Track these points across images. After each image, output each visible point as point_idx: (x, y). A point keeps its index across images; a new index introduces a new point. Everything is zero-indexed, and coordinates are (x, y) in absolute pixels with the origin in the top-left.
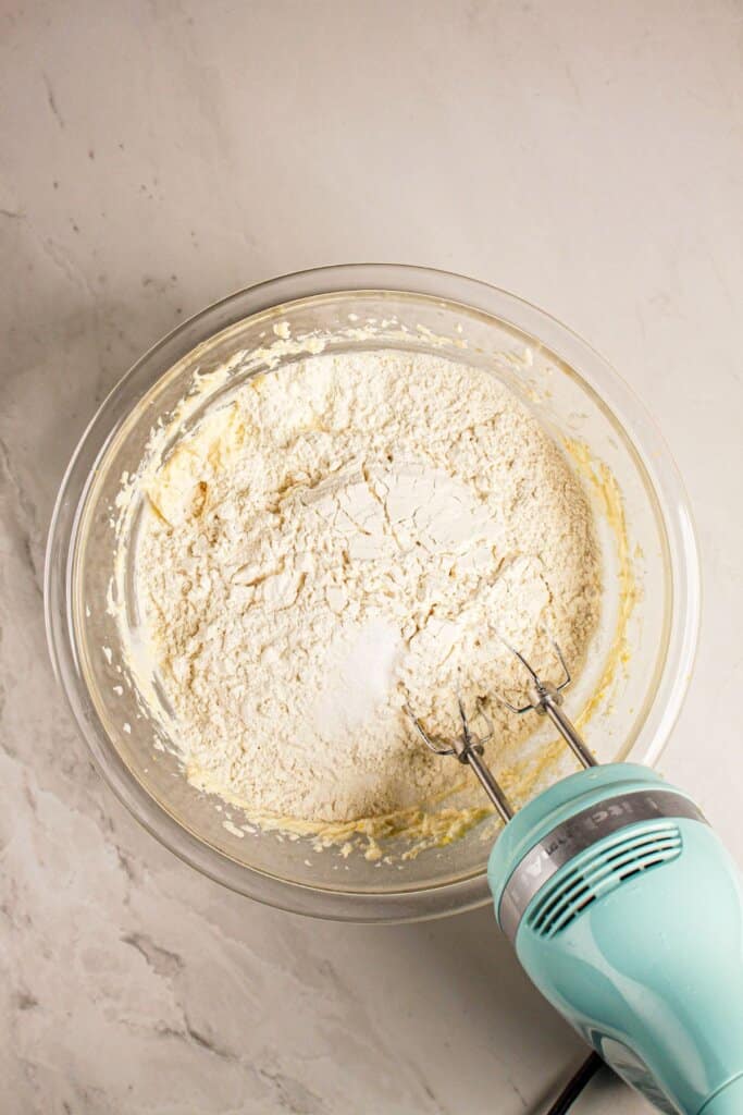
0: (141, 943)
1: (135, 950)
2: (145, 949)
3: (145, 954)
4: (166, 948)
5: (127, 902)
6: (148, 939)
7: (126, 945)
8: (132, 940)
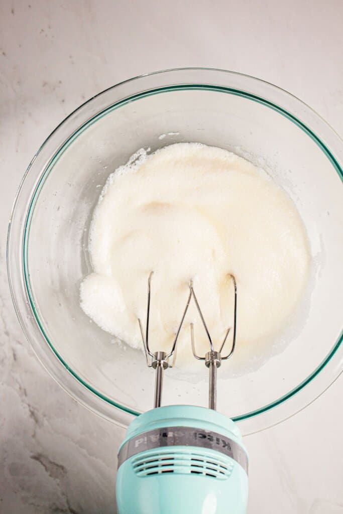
0: (42, 459)
1: (39, 463)
2: (44, 463)
3: (44, 465)
4: (57, 462)
5: (34, 436)
6: (46, 458)
7: (33, 460)
8: (37, 458)
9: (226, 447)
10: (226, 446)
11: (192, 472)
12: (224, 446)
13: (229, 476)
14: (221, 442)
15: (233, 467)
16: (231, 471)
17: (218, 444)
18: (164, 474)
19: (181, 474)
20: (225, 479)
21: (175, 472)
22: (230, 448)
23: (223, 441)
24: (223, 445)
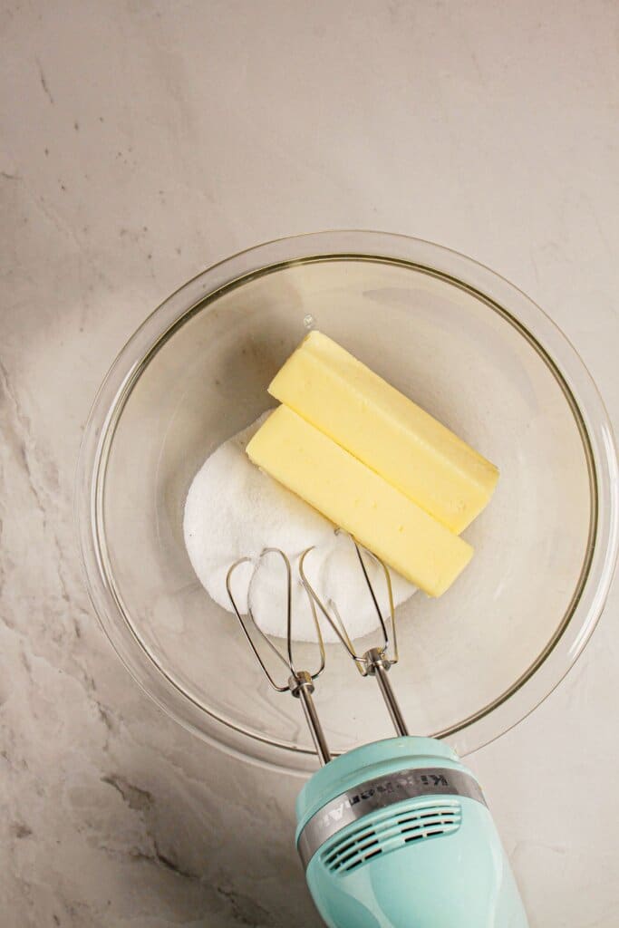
0: (118, 782)
1: (113, 788)
2: (121, 787)
3: (121, 791)
4: (139, 786)
5: (106, 748)
6: (123, 779)
7: (105, 784)
8: (111, 780)
9: (440, 783)
10: (439, 781)
11: (407, 840)
12: (436, 783)
13: (459, 822)
14: (429, 779)
15: (460, 806)
16: (460, 814)
17: (427, 784)
18: (369, 860)
19: (393, 850)
20: (455, 831)
21: (383, 851)
22: (445, 782)
23: (432, 776)
24: (434, 781)
